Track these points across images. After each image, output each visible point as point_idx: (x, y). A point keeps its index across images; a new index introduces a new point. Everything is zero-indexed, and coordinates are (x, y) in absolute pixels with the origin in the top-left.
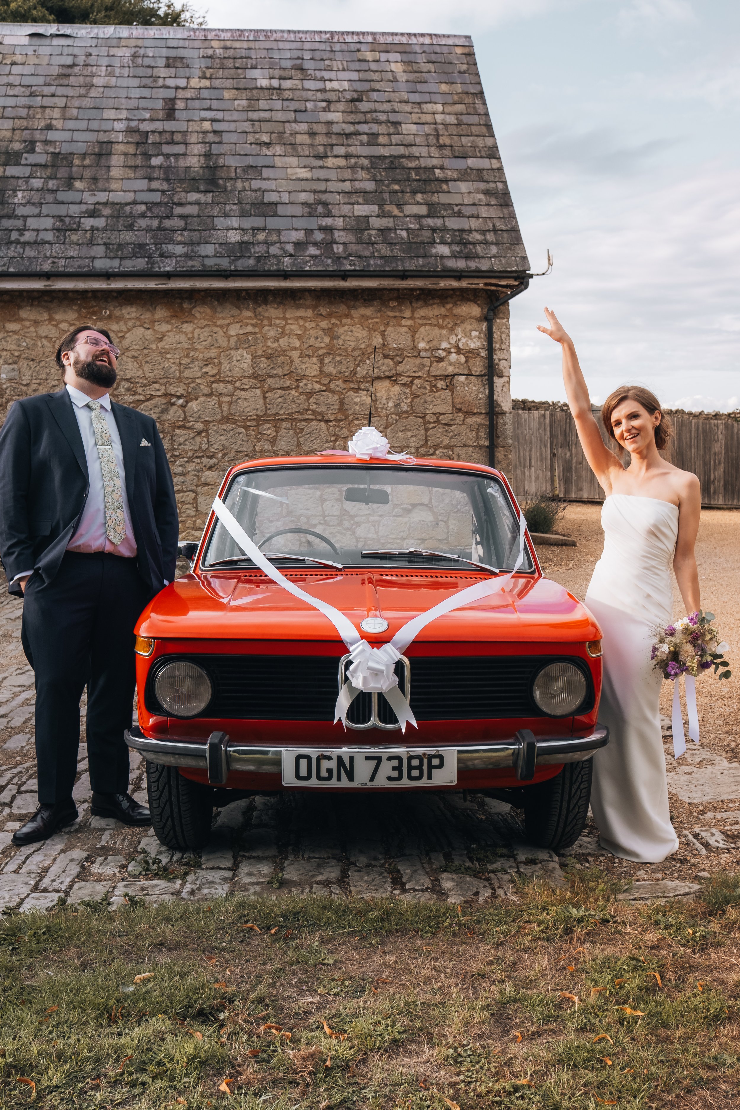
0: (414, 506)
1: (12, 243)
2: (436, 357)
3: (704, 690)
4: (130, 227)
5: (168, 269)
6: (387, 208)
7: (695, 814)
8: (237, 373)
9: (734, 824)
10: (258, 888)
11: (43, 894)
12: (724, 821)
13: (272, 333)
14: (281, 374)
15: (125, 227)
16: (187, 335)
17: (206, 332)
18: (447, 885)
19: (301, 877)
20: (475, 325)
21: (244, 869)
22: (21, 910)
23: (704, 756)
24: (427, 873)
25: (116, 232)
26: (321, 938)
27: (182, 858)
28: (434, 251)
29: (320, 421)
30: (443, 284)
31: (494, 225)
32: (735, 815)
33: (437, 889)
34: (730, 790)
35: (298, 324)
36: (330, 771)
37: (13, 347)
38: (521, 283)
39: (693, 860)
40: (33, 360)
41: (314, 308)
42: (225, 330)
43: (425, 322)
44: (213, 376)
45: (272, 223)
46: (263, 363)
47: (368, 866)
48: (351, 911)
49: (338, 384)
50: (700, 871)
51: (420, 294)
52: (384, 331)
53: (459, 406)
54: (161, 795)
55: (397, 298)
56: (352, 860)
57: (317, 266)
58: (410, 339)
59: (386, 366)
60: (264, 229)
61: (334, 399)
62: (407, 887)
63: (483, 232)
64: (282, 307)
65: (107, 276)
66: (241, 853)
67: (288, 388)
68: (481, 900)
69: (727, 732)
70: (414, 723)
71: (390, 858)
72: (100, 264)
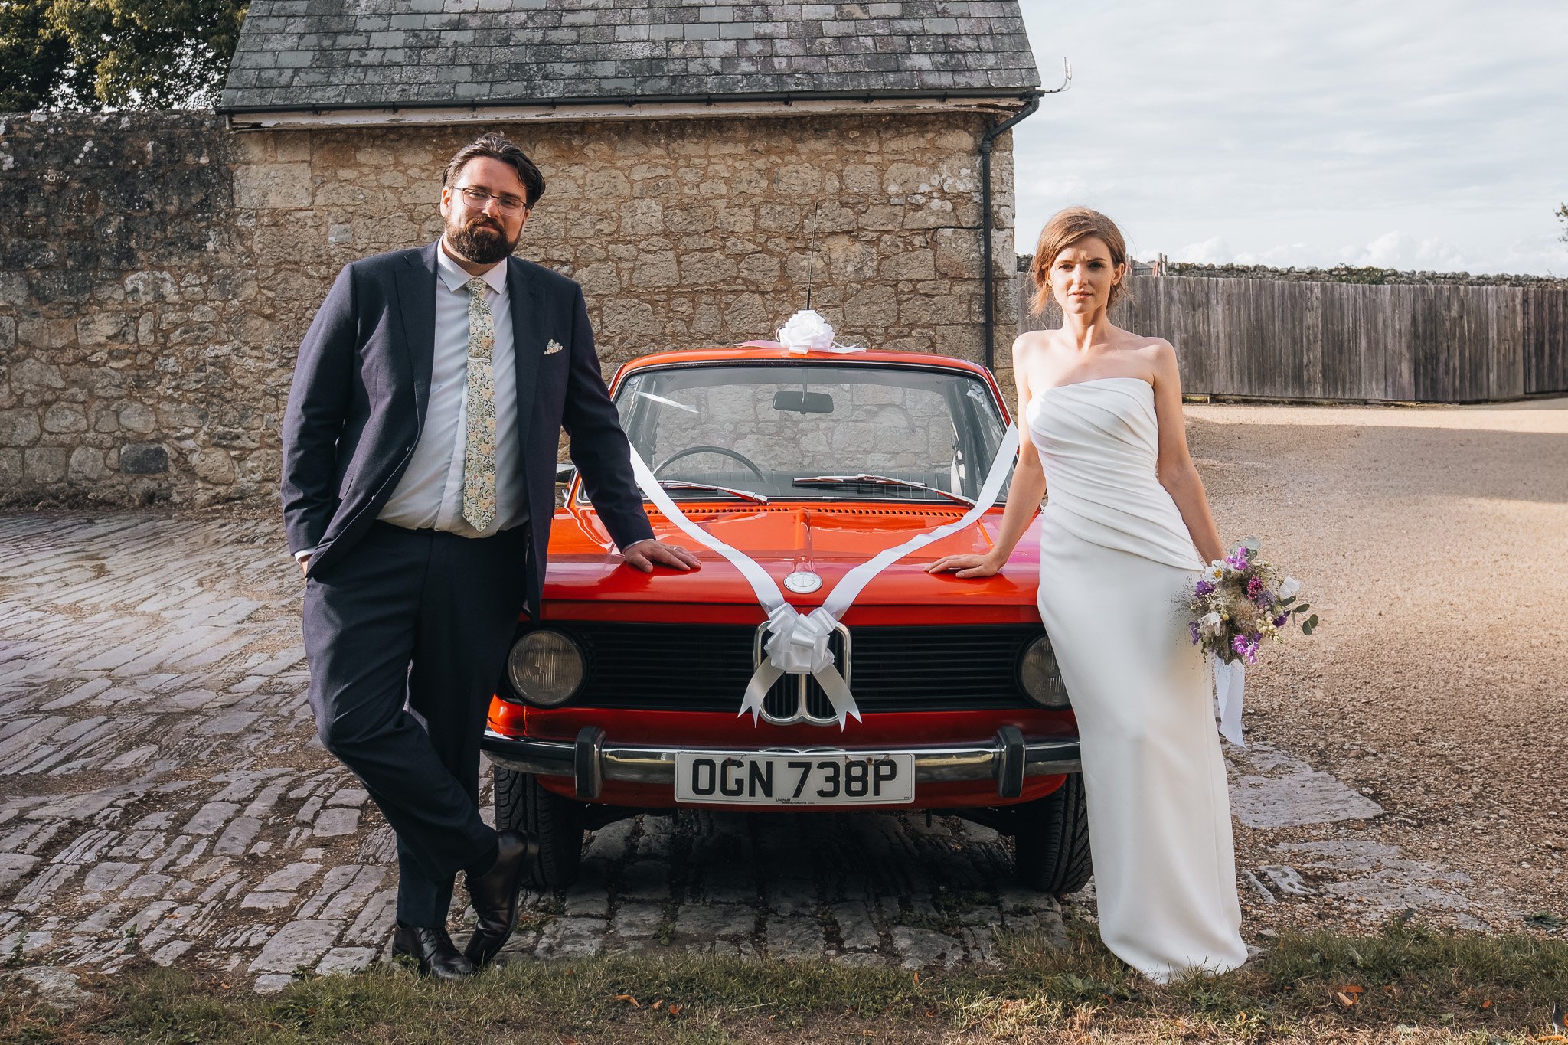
0: (881, 407)
1: (350, 65)
2: (912, 204)
3: (1285, 666)
4: (505, 42)
5: (553, 95)
6: (846, 8)
7: (1261, 845)
8: (642, 229)
9: (1317, 860)
10: (640, 945)
11: (348, 949)
12: (1303, 855)
13: (689, 176)
14: (701, 231)
15: (498, 42)
16: (576, 180)
17: (602, 177)
18: (902, 943)
19: (700, 930)
20: (966, 160)
21: (623, 917)
22: (318, 971)
23: (1278, 761)
24: (875, 926)
25: (486, 49)
26: (722, 1015)
27: (539, 901)
28: (909, 63)
29: (753, 292)
30: (922, 106)
31: (990, 28)
32: (1319, 848)
33: (887, 949)
34: (1313, 811)
35: (725, 164)
36: (740, 782)
37: (347, 201)
38: (1029, 103)
39: (1254, 912)
40: (371, 217)
41: (748, 141)
42: (626, 174)
43: (897, 157)
44: (610, 235)
45: (693, 32)
46: (678, 216)
47: (795, 915)
48: (765, 978)
49: (779, 243)
50: (1264, 928)
51: (890, 121)
52: (842, 171)
53: (943, 270)
54: (512, 811)
55: (860, 127)
56: (772, 906)
57: (751, 87)
58: (876, 180)
59: (845, 218)
60: (682, 40)
61: (771, 263)
62: (846, 945)
63: (977, 37)
64: (704, 141)
65: (473, 105)
66: (620, 895)
67: (711, 249)
68: (948, 965)
69: (1313, 727)
70: (857, 715)
71: (824, 905)
72: (464, 91)
